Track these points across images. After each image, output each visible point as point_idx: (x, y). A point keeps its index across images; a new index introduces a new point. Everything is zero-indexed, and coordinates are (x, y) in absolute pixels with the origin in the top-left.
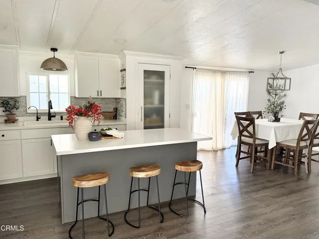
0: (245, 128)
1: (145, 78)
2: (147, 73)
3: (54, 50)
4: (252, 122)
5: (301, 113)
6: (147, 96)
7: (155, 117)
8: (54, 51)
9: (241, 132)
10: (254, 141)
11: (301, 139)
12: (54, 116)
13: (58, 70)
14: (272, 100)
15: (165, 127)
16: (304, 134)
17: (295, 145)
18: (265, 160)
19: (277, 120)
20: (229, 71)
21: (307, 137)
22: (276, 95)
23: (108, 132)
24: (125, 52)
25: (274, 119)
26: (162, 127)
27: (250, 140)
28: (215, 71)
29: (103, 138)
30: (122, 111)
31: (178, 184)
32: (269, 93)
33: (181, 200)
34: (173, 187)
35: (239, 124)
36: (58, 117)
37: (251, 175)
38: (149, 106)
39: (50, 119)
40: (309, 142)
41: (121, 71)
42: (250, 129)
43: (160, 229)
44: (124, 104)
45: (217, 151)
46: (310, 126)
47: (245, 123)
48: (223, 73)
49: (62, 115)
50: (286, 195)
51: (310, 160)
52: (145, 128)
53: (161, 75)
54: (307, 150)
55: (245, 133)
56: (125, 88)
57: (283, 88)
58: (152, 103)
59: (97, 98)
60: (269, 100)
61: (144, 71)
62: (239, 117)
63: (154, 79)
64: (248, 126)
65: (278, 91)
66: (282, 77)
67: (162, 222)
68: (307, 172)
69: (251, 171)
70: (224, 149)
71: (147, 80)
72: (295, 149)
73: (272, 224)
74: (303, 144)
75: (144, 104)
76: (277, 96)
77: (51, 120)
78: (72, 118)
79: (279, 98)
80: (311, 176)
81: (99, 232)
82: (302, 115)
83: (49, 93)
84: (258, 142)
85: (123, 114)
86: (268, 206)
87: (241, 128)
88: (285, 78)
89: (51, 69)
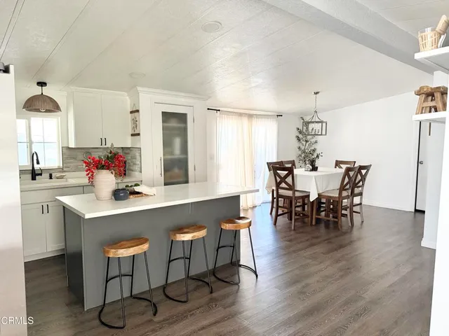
0: (283, 179)
1: (163, 122)
2: (167, 116)
3: (42, 84)
4: (290, 171)
5: (337, 161)
6: (167, 144)
7: (176, 170)
8: (42, 86)
9: (278, 185)
10: (294, 193)
11: (342, 188)
12: (41, 174)
13: (48, 111)
14: (303, 148)
15: (190, 181)
16: (345, 183)
17: (337, 196)
18: (304, 215)
19: (315, 169)
20: (256, 115)
21: (348, 187)
22: (307, 141)
23: (137, 189)
24: (139, 89)
25: (311, 167)
26: (187, 182)
27: (289, 193)
28: (241, 115)
29: (131, 196)
30: (135, 164)
31: (222, 247)
32: (299, 139)
33: (224, 267)
34: (217, 251)
35: (276, 174)
36: (46, 175)
37: (292, 233)
38: (169, 157)
39: (34, 178)
40: (350, 191)
41: (131, 112)
42: (289, 180)
43: (212, 300)
44: (137, 154)
45: (247, 210)
46: (351, 173)
47: (283, 173)
48: (250, 116)
49: (51, 172)
50: (336, 250)
51: (352, 212)
52: (165, 184)
53: (182, 118)
54: (349, 200)
55: (283, 185)
56: (139, 134)
57: (320, 133)
58: (172, 153)
59: (100, 148)
60: (299, 148)
61: (163, 112)
62: (275, 167)
63: (173, 123)
64: (287, 176)
65: (309, 137)
66: (318, 120)
67: (211, 293)
68: (350, 225)
69: (293, 228)
70: (254, 207)
71: (166, 124)
72: (337, 200)
73: (330, 280)
74: (345, 194)
75: (164, 155)
76: (308, 143)
77: (35, 180)
78: (92, 172)
79: (311, 145)
80: (355, 229)
81: (139, 313)
82: (338, 164)
83: (31, 143)
84: (297, 194)
85: (137, 168)
86: (321, 263)
87: (279, 180)
88: (322, 122)
89: (38, 110)
